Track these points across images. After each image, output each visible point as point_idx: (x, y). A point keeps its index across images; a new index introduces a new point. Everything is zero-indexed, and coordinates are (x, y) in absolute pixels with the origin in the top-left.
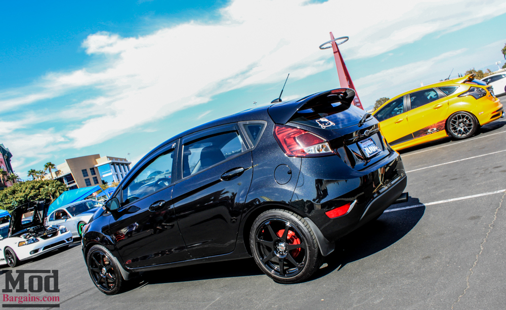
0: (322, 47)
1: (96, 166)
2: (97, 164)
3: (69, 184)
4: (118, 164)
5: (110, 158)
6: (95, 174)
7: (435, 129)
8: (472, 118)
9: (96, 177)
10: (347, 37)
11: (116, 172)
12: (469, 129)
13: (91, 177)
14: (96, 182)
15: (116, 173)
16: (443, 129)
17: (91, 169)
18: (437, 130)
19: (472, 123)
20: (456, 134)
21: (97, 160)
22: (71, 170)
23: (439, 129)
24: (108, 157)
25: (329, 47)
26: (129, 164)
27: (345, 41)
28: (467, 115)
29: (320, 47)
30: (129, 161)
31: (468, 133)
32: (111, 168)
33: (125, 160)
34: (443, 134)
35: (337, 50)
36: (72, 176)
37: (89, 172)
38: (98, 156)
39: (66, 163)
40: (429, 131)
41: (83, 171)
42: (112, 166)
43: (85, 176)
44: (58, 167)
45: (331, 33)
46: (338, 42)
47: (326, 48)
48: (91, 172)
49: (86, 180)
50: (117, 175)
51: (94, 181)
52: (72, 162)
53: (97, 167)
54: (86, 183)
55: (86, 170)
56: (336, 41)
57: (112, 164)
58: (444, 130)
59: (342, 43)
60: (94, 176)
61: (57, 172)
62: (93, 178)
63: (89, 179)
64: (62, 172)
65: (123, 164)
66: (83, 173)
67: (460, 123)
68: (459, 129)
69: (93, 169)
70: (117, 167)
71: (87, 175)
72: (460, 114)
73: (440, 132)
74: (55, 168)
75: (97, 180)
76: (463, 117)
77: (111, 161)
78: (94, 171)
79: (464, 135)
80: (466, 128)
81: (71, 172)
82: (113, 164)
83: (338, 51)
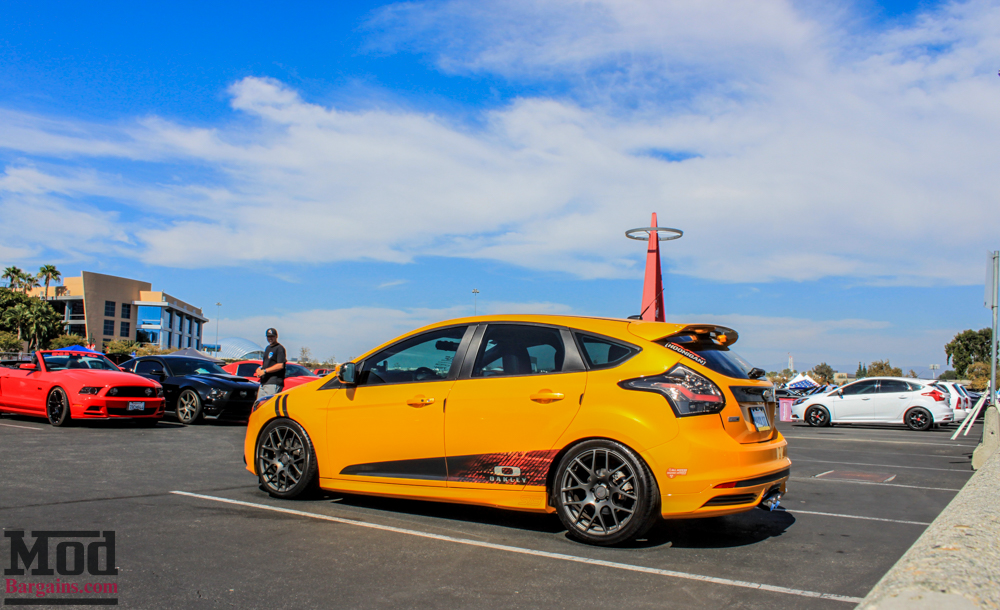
0: (630, 234)
1: (137, 303)
2: (139, 299)
3: (73, 318)
4: (180, 314)
5: (167, 298)
6: (128, 317)
7: (517, 471)
8: (640, 480)
9: (128, 324)
10: (681, 232)
11: (170, 327)
12: (621, 516)
13: (118, 319)
14: (125, 332)
15: (170, 330)
16: (539, 483)
17: (124, 305)
18: (520, 478)
19: (635, 497)
20: (572, 516)
21: (142, 293)
22: (86, 294)
23: (526, 478)
24: (164, 295)
25: (644, 239)
26: (204, 322)
27: (675, 238)
28: (626, 463)
29: (627, 233)
30: (205, 316)
31: (612, 530)
32: (162, 316)
33: (199, 312)
34: (534, 498)
35: (655, 248)
36: (83, 306)
37: (118, 310)
38: (146, 287)
39: (81, 278)
40: (498, 470)
41: (107, 303)
42: (167, 315)
43: (107, 314)
44: (65, 281)
45: (654, 214)
46: (661, 234)
47: (637, 238)
48: (123, 310)
49: (106, 322)
50: (170, 334)
51: (122, 329)
52: (94, 280)
53: (137, 306)
54: (105, 327)
55: (114, 304)
56: (659, 232)
57: (167, 311)
58: (543, 488)
59: (668, 239)
60: (126, 320)
61: (60, 290)
62: (123, 323)
63: (113, 322)
64: (69, 292)
65: (190, 318)
66: (107, 308)
67: (600, 481)
68: (591, 500)
69: (129, 306)
70: (177, 319)
71: (113, 315)
72: (607, 451)
73: (528, 487)
74: (59, 279)
75: (128, 330)
76: (615, 463)
77: (166, 304)
78: (129, 311)
79: (598, 531)
80: (613, 506)
81: (84, 298)
82: (170, 310)
83: (657, 251)
